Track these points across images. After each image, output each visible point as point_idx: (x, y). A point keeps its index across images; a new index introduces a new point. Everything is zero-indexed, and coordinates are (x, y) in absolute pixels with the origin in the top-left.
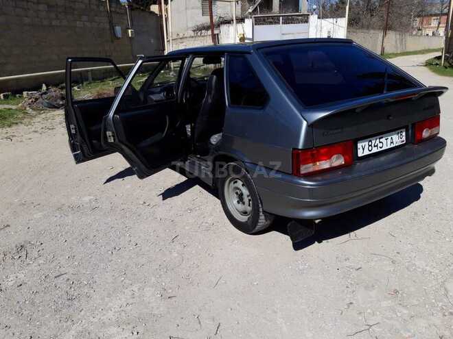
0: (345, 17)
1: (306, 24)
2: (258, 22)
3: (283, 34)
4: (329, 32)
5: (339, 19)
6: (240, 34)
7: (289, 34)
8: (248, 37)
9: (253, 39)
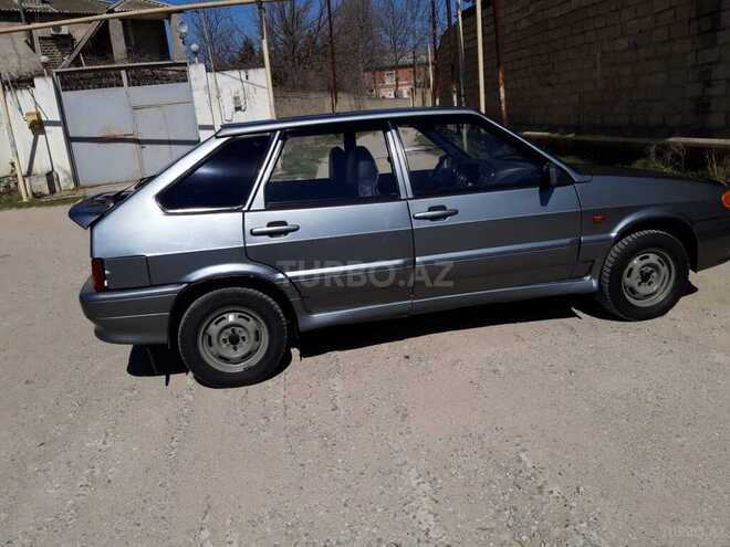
0: (264, 66)
1: (183, 84)
2: (67, 82)
3: (136, 108)
4: (236, 98)
5: (251, 72)
6: (28, 114)
7: (150, 107)
8: (50, 119)
9: (63, 123)
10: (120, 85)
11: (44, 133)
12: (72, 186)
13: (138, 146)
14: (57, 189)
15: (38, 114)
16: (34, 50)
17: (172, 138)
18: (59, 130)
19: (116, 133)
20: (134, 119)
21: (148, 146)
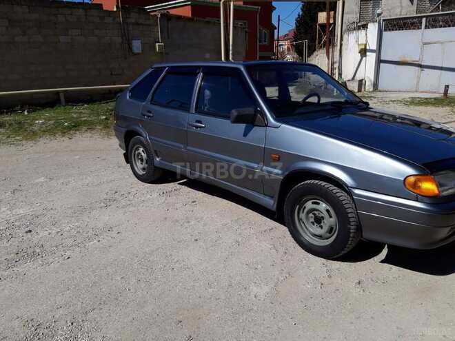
2: (389, 26)
3: (425, 44)
6: (361, 45)
7: (435, 43)
8: (371, 48)
9: (379, 51)
10: (419, 27)
11: (366, 56)
12: (371, 89)
13: (419, 69)
14: (363, 89)
15: (365, 45)
16: (412, 4)
17: (444, 66)
18: (374, 55)
19: (409, 59)
20: (422, 51)
21: (425, 70)
